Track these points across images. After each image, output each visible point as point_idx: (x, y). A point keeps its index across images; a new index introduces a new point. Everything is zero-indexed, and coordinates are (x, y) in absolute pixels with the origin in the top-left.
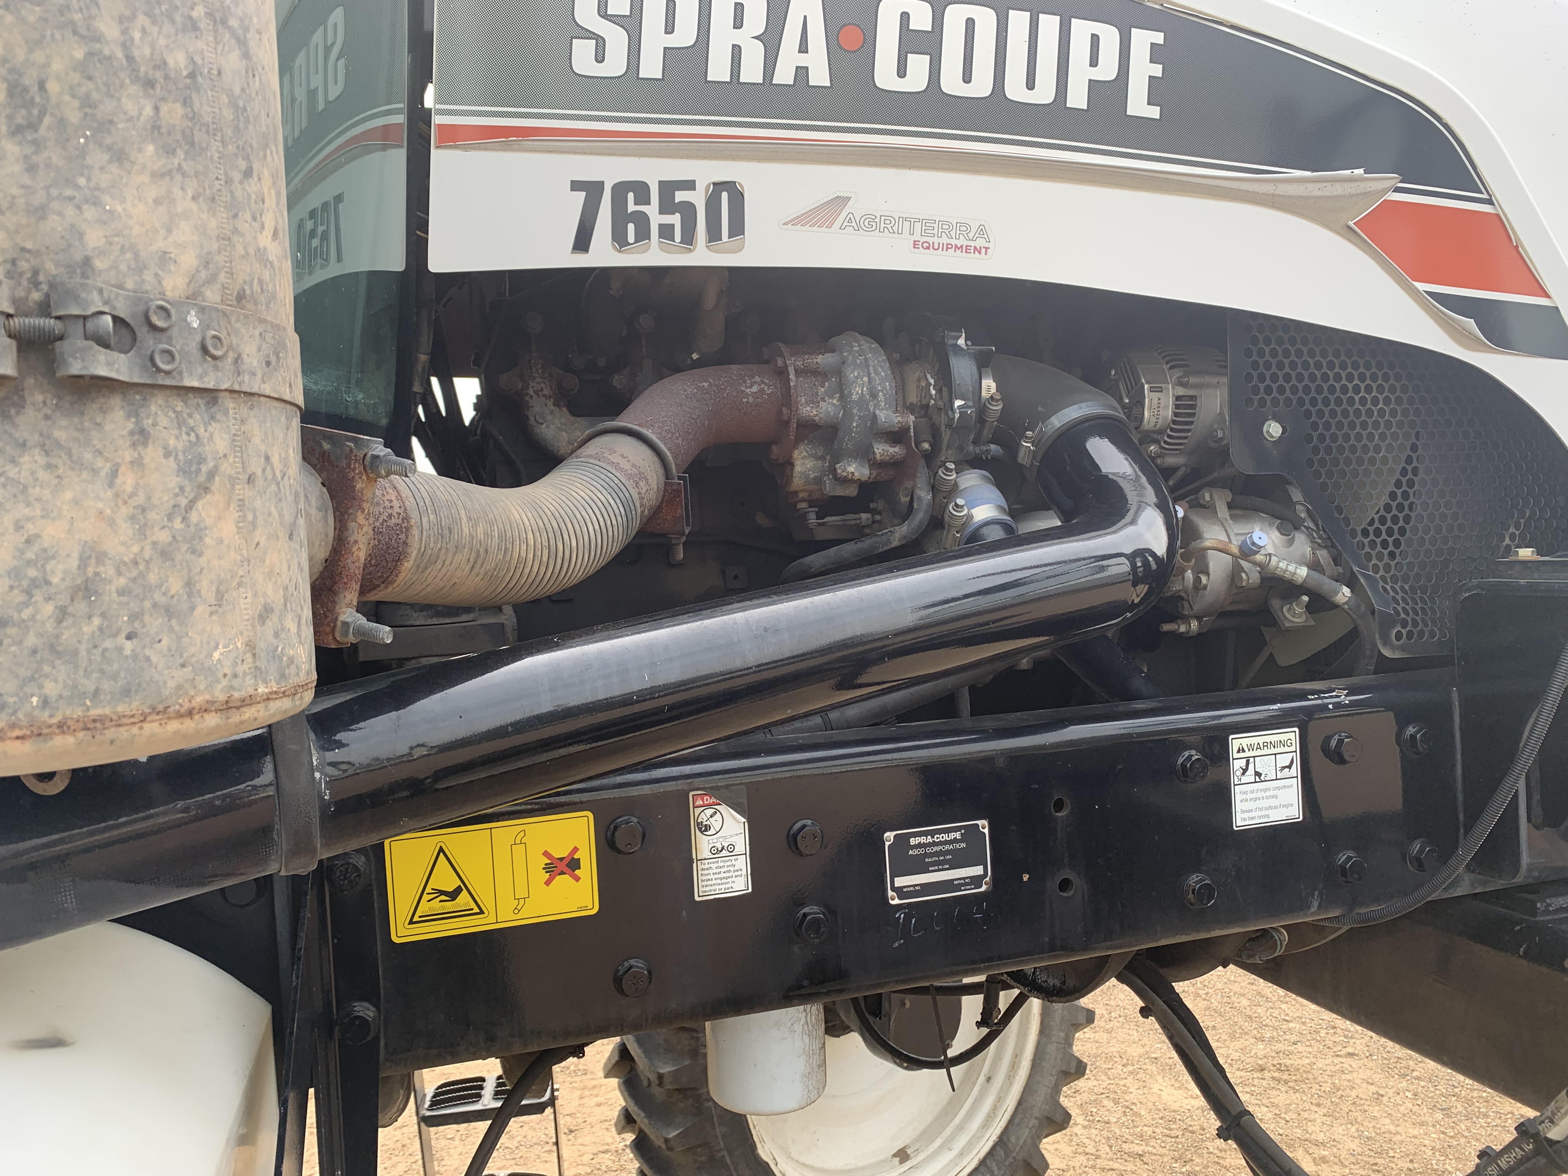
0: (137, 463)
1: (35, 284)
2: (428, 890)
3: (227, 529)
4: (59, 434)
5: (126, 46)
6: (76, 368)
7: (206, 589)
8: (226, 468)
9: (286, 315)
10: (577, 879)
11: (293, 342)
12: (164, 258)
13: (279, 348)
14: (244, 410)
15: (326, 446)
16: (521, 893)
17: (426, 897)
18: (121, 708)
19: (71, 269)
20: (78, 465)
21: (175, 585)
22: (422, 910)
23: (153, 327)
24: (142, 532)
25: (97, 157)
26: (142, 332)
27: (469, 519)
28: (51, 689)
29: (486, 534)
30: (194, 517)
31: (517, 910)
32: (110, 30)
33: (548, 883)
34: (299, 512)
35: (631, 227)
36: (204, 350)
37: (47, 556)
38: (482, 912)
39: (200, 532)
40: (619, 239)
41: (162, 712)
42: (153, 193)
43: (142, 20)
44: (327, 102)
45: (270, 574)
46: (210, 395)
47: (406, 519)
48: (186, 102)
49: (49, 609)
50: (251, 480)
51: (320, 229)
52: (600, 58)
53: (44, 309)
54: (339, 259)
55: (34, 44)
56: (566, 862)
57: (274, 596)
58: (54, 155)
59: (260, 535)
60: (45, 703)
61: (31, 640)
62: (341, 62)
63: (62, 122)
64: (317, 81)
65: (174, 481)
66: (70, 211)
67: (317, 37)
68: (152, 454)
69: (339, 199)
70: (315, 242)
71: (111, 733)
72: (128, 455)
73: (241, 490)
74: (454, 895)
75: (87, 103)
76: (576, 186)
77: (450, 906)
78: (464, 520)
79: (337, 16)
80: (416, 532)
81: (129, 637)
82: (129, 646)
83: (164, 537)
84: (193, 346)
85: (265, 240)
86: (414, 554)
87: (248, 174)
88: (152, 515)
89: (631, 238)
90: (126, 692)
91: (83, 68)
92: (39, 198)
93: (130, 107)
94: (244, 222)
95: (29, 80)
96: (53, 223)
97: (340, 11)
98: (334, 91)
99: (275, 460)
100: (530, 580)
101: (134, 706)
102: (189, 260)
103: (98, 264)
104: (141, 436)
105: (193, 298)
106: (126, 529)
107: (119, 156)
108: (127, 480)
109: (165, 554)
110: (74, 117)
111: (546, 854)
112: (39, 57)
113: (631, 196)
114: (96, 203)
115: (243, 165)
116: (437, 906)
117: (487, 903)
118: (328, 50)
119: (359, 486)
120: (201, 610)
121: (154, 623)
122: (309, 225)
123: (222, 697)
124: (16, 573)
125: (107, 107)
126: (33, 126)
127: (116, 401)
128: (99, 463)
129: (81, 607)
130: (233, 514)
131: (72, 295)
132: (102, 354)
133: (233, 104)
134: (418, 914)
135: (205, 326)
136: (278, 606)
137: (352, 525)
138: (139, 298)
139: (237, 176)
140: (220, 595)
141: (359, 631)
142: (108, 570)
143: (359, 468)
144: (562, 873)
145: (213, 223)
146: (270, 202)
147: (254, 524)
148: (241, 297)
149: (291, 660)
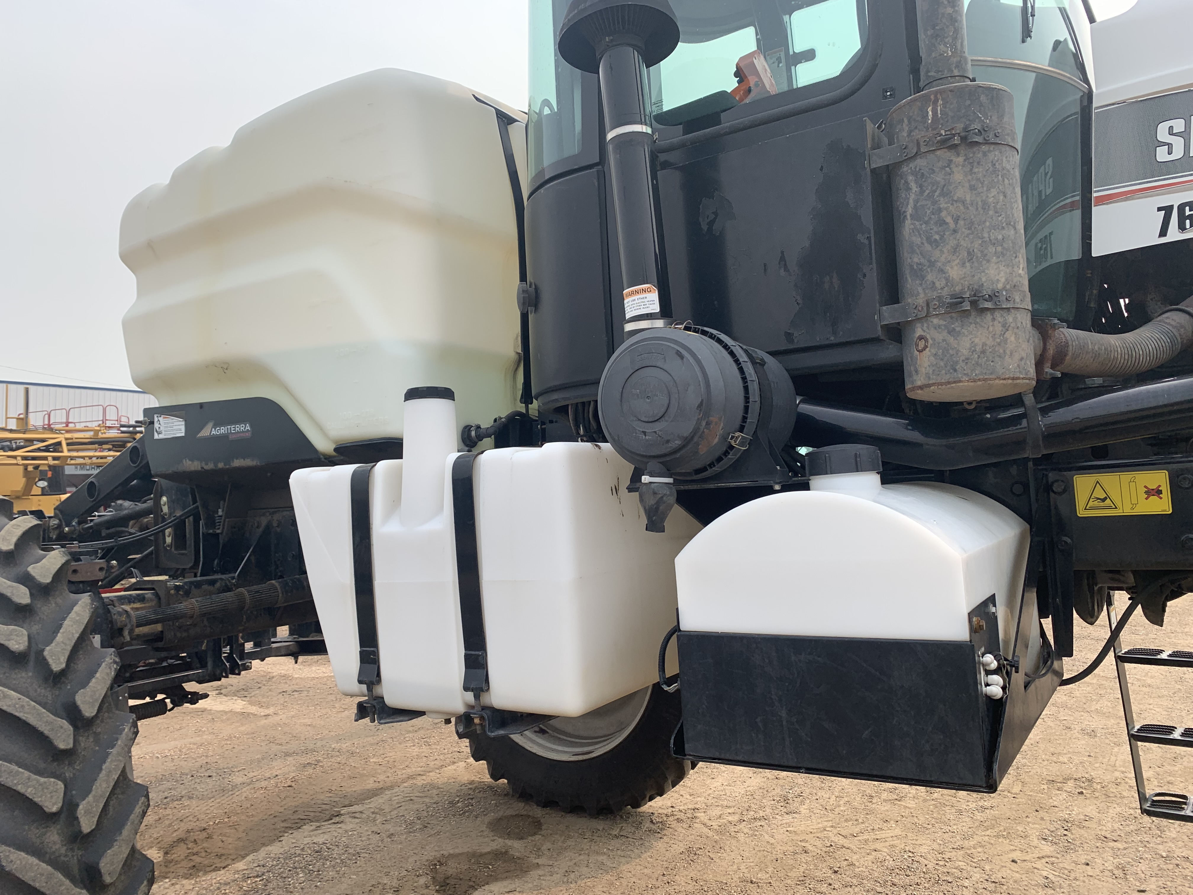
0: (993, 325)
1: (973, 291)
2: (1092, 497)
3: (1013, 339)
4: (978, 320)
5: (989, 238)
6: (981, 306)
7: (1008, 352)
8: (1012, 325)
9: (1026, 288)
10: (1161, 498)
11: (1028, 295)
12: (998, 280)
13: (1025, 296)
14: (1016, 312)
15: (1040, 322)
16: (1134, 501)
17: (1091, 500)
18: (991, 377)
19: (979, 286)
20: (982, 326)
21: (1001, 351)
22: (1091, 504)
23: (996, 296)
24: (994, 340)
25: (984, 262)
26: (994, 298)
27: (1092, 343)
28: (977, 372)
29: (1099, 348)
30: (1005, 336)
31: (1132, 508)
32: (986, 235)
33: (1147, 499)
34: (1030, 337)
35: (1188, 222)
36: (1007, 299)
37: (976, 345)
38: (1116, 508)
39: (1007, 340)
40: (1182, 227)
41: (999, 378)
42: (995, 267)
43: (993, 231)
44: (1046, 196)
45: (1023, 350)
46: (1008, 309)
47: (1068, 343)
48: (1002, 245)
49: (976, 356)
50: (1018, 328)
51: (1044, 246)
52: (1170, 153)
53: (975, 295)
54: (1052, 258)
55: (972, 242)
56: (1155, 491)
57: (1024, 355)
58: (976, 264)
59: (1020, 341)
60: (976, 375)
61: (973, 362)
62: (1051, 180)
63: (977, 257)
64: (1042, 187)
65: (1001, 329)
66: (979, 274)
67: (1042, 170)
68: (996, 323)
69: (1051, 234)
70: (1042, 252)
71: (989, 382)
72: (991, 324)
73: (1015, 330)
74: (1104, 500)
75: (982, 252)
76: (1160, 209)
77: (1102, 504)
78: (1090, 344)
79: (1050, 161)
80: (1071, 347)
81: (992, 362)
82: (992, 364)
83: (998, 340)
84: (1005, 298)
85: (1021, 271)
86: (1070, 354)
87: (1016, 257)
88: (996, 336)
89: (1188, 226)
90: (991, 374)
91: (981, 245)
92: (973, 274)
93: (990, 250)
94: (1016, 269)
95: (971, 250)
96: (976, 278)
97: (1050, 159)
98: (1049, 191)
99: (1024, 323)
100: (1120, 366)
101: (993, 376)
102: (1003, 280)
103: (985, 284)
104: (994, 319)
105: (1004, 288)
106: (991, 339)
107: (988, 261)
108: (991, 329)
109: (999, 344)
110: (979, 255)
111: (1145, 487)
112: (973, 245)
113: (1187, 208)
114: (984, 272)
115: (1014, 255)
116: (1096, 503)
117: (1119, 504)
118: (1046, 174)
119: (1050, 332)
120: (1007, 357)
121: (997, 359)
122: (1039, 245)
123: (1012, 376)
124: (970, 349)
125: (986, 251)
126: (972, 259)
127: (988, 313)
128: (985, 326)
129: (982, 355)
130: (1014, 336)
131: (980, 292)
132: (986, 303)
133: (1012, 242)
134: (1089, 506)
135: (1007, 294)
136: (1025, 357)
137: (1048, 344)
138: (993, 290)
139: (1013, 258)
140: (1011, 354)
141: (1051, 374)
142: (988, 348)
143: (1050, 327)
144: (1153, 495)
145: (1008, 271)
146: (1022, 261)
147: (1019, 338)
148: (1015, 286)
149: (1029, 371)
